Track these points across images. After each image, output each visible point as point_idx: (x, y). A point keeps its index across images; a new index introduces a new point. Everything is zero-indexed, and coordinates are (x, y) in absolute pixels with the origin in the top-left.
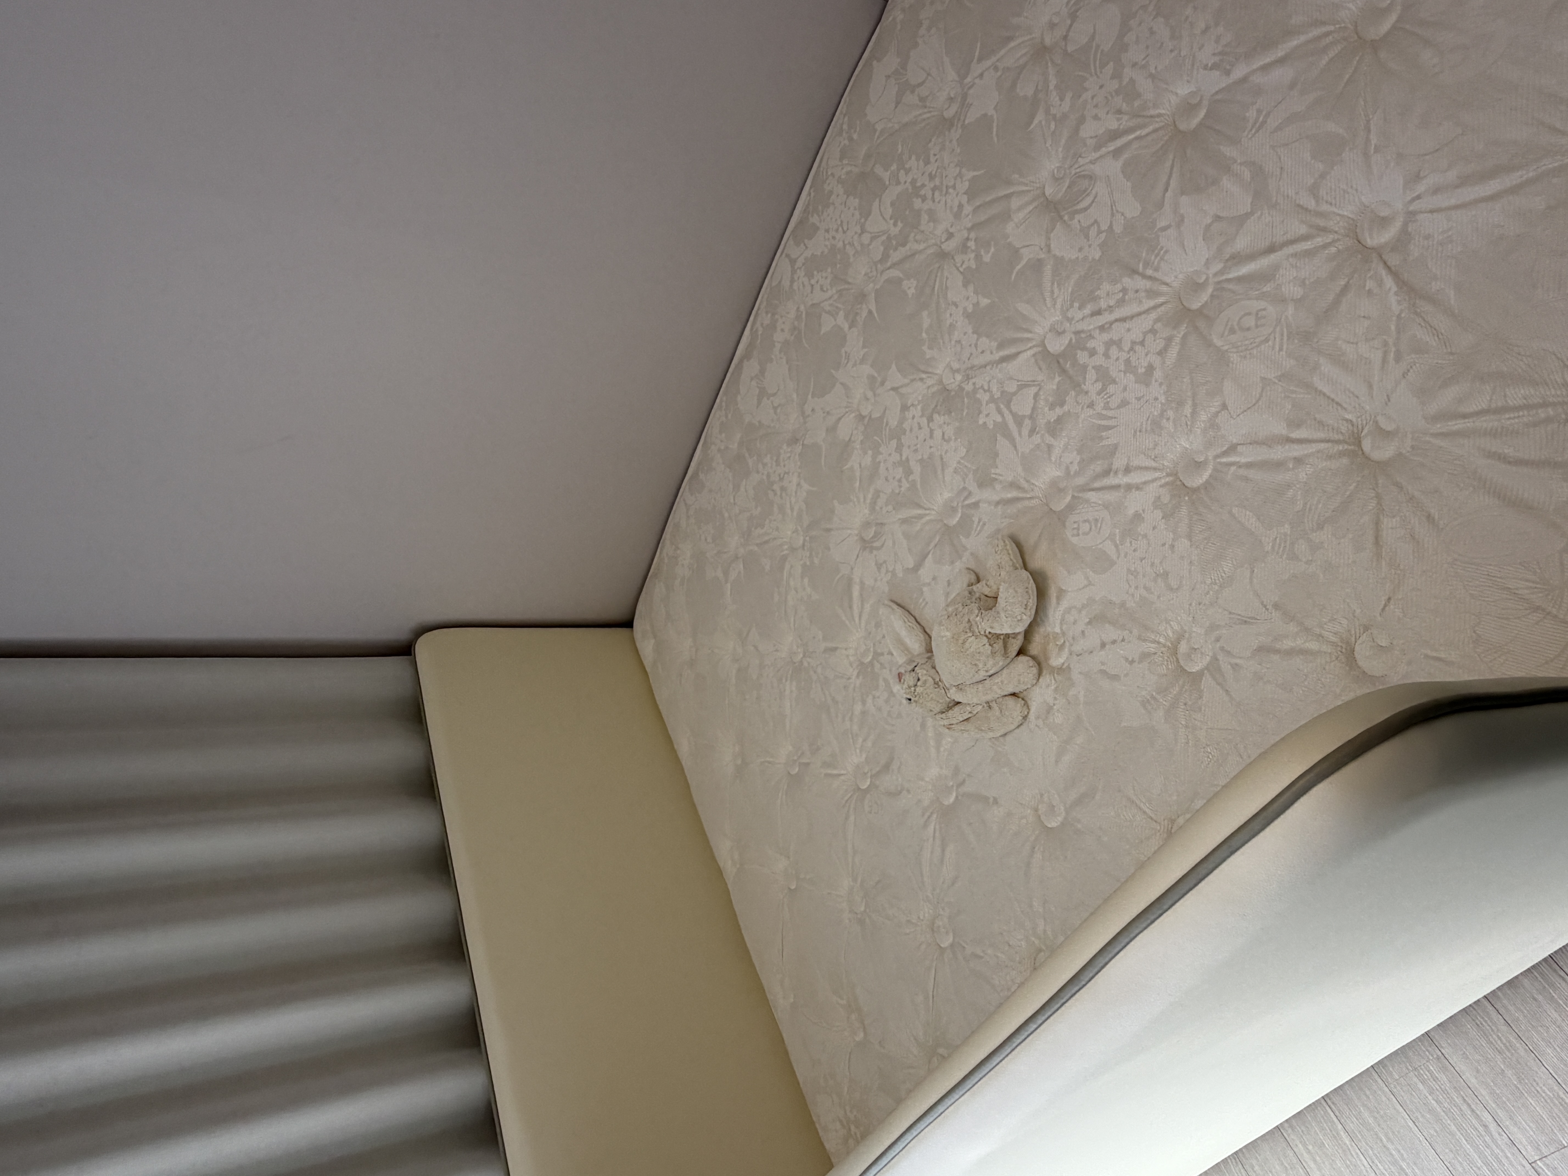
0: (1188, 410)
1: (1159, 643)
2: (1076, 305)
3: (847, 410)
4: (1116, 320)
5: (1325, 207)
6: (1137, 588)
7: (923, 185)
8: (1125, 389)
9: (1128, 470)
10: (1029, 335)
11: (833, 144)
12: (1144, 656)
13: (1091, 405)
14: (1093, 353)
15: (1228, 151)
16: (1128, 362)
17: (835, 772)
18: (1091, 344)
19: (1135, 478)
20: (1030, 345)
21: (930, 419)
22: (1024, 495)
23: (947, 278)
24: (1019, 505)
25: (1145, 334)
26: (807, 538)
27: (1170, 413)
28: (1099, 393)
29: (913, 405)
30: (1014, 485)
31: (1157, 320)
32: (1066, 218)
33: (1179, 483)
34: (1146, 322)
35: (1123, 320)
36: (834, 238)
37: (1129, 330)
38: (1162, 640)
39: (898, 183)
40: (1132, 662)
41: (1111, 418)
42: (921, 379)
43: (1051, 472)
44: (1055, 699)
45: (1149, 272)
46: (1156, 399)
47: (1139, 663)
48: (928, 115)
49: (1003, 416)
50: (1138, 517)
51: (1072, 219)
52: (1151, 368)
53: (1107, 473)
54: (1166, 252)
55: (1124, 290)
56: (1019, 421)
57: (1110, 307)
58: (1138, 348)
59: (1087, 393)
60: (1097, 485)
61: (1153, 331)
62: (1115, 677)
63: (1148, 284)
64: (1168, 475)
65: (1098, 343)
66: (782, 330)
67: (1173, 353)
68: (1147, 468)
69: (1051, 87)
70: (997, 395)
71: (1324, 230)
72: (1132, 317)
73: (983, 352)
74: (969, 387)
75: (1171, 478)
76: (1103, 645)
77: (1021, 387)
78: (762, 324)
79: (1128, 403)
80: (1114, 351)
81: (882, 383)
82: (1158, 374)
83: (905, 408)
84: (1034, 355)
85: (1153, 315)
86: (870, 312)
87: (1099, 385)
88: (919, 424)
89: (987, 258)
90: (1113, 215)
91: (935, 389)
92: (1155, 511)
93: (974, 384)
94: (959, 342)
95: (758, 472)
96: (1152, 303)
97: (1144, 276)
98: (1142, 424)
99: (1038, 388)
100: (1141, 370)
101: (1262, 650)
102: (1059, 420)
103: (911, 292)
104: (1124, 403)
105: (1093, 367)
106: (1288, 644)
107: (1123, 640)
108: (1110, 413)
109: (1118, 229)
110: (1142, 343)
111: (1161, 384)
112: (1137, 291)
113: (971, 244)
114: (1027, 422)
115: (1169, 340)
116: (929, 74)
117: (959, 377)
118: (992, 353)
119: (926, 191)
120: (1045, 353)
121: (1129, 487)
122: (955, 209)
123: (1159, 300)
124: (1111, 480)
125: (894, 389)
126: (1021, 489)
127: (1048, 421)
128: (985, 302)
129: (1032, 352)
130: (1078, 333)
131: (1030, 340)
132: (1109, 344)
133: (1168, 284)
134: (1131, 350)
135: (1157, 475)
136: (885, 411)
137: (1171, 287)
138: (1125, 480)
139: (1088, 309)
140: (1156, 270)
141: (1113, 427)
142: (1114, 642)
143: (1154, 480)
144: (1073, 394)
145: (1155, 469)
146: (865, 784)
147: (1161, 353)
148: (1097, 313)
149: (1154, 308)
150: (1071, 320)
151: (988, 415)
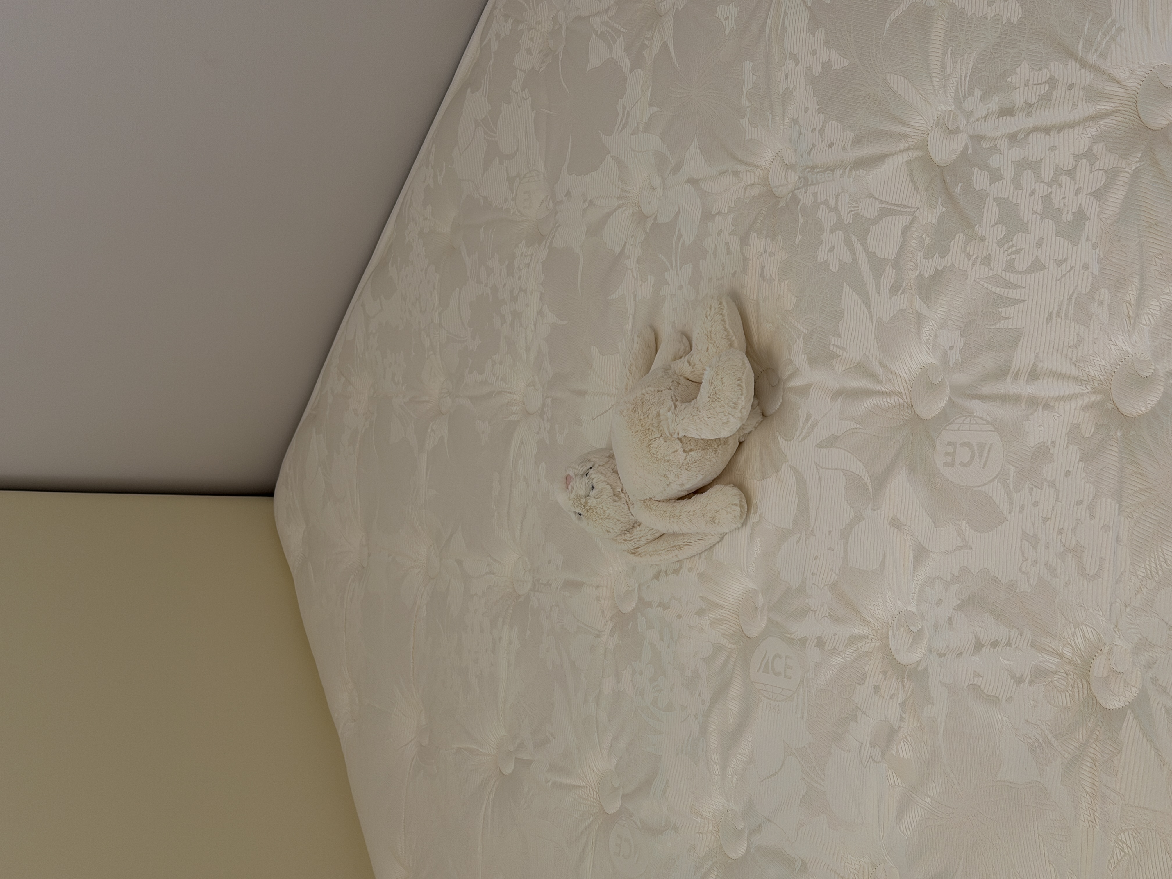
1: (1061, 656)
2: (978, 93)
3: (620, 202)
4: (1036, 129)
6: (1035, 563)
8: (1039, 244)
9: (1034, 375)
10: (904, 130)
12: (1039, 674)
13: (987, 261)
14: (996, 176)
16: (1047, 199)
17: (567, 781)
18: (994, 161)
19: (1044, 389)
20: (902, 146)
21: (744, 241)
22: (877, 387)
23: (786, 14)
24: (869, 403)
25: (1077, 157)
26: (549, 401)
27: (1104, 294)
28: (1000, 244)
29: (719, 213)
30: (862, 369)
31: (1097, 140)
33: (1111, 406)
34: (1077, 140)
35: (1047, 130)
37: (1053, 148)
38: (1067, 652)
40: (1019, 681)
41: (1016, 287)
42: (736, 173)
43: (917, 359)
44: (902, 719)
45: (1092, 58)
46: (1086, 267)
47: (1031, 682)
49: (853, 253)
50: (1044, 452)
52: (1081, 216)
53: (1001, 373)
54: (1120, 30)
55: (1052, 82)
56: (878, 265)
57: (1030, 105)
58: (1064, 179)
59: (983, 239)
60: (986, 390)
61: (1089, 155)
62: (993, 700)
63: (1087, 77)
64: (1094, 391)
65: (1004, 160)
66: (529, 51)
67: (1117, 196)
68: (1063, 376)
70: (848, 219)
72: (1061, 128)
73: (831, 145)
74: (806, 199)
75: (1099, 397)
76: (978, 646)
77: (886, 212)
78: (498, 35)
79: (1044, 267)
80: (1028, 177)
81: (676, 169)
82: (1093, 228)
83: (708, 216)
84: (909, 162)
85: (1093, 130)
86: (665, 46)
87: (1001, 231)
88: (727, 244)
91: (756, 191)
92: (1071, 447)
93: (815, 194)
94: (795, 121)
95: (479, 281)
96: (1091, 110)
97: (1083, 64)
98: (1061, 305)
99: (909, 218)
100: (1068, 217)
102: (938, 275)
103: (729, 25)
104: (1037, 266)
105: (995, 199)
107: (1009, 644)
108: (1013, 278)
110: (1071, 173)
111: (1095, 246)
112: (1071, 87)
114: (890, 272)
115: (1113, 174)
117: (793, 177)
118: (844, 149)
120: (927, 162)
121: (1033, 402)
123: (1103, 107)
124: (1007, 387)
125: (693, 182)
126: (873, 376)
127: (921, 275)
128: (839, 62)
129: (906, 157)
130: (977, 138)
131: (904, 137)
132: (1022, 165)
133: (1118, 82)
134: (1054, 181)
135: (1077, 389)
136: (678, 214)
137: (1123, 86)
138: (1029, 389)
139: (994, 103)
140: (1103, 56)
141: (1015, 302)
142: (995, 644)
143: (1071, 397)
144: (961, 237)
145: (1076, 379)
146: (613, 808)
147: (1098, 195)
148: (1007, 112)
149: (1093, 118)
150: (969, 115)
151: (831, 249)
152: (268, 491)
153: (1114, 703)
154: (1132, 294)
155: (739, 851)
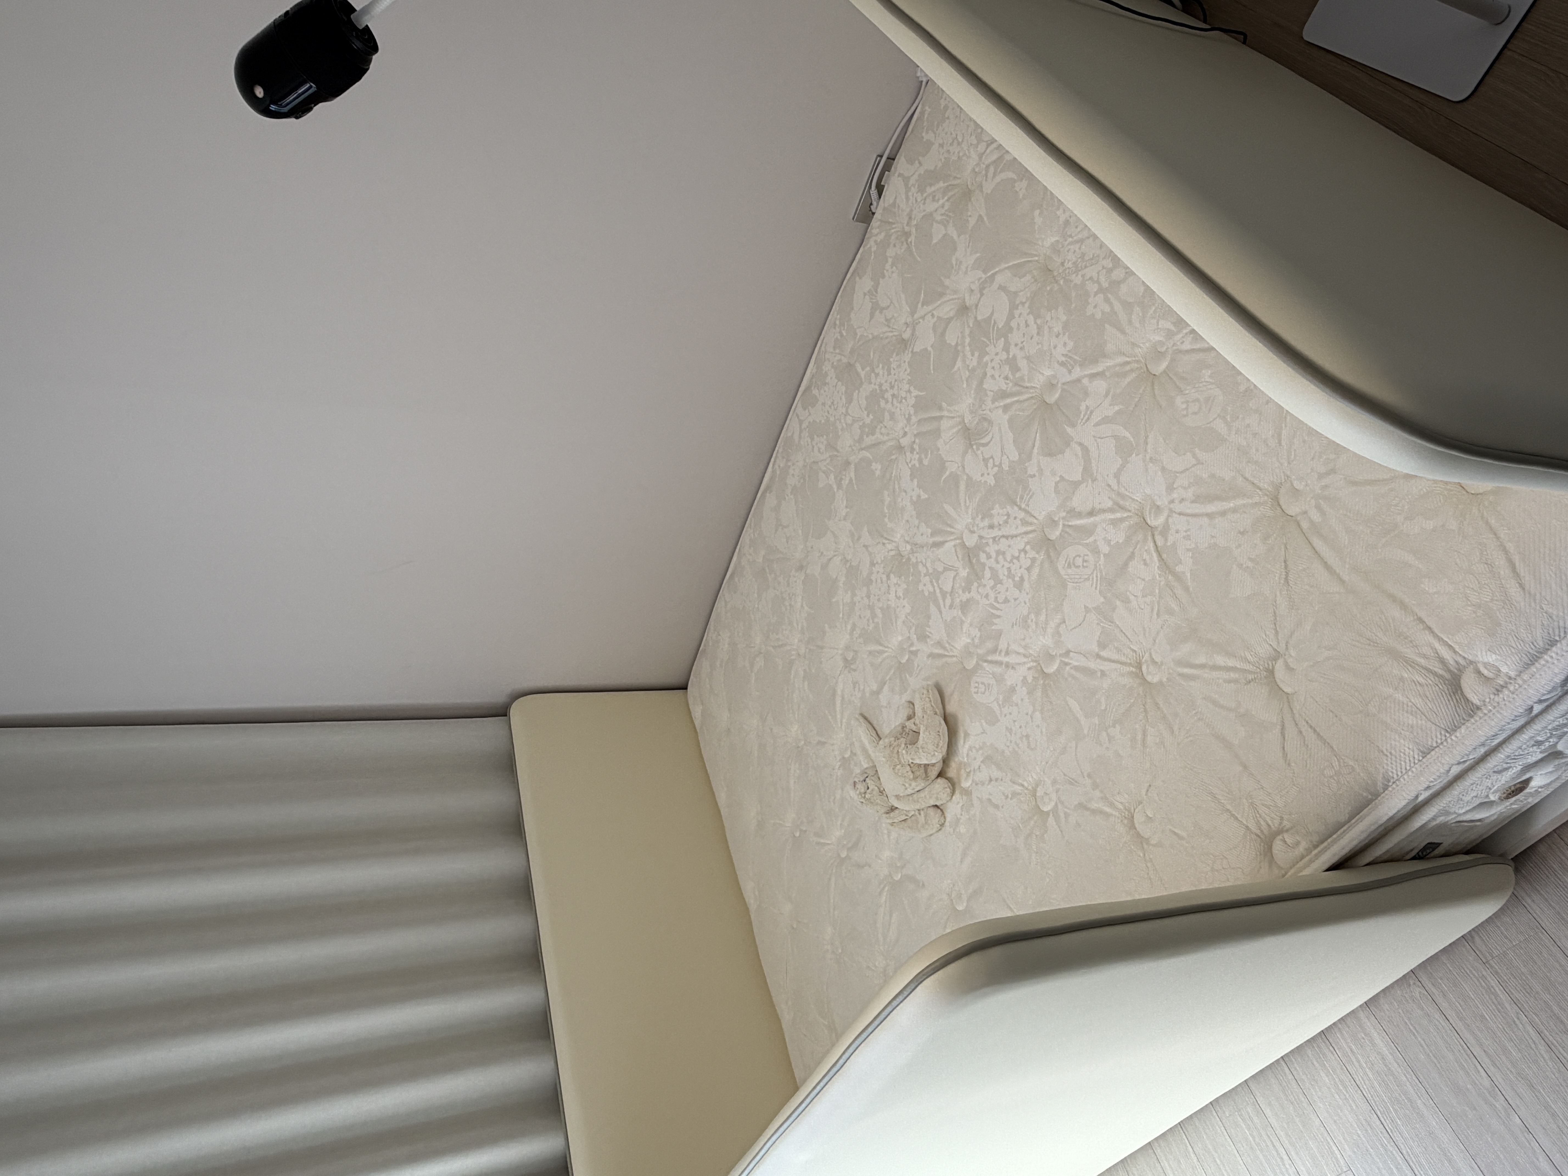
0: (1043, 618)
1: (1023, 785)
2: (980, 516)
3: (835, 553)
4: (1003, 536)
5: (1122, 490)
6: (1011, 741)
7: (886, 390)
8: (1007, 590)
9: (1007, 653)
10: (952, 530)
11: (830, 335)
12: (1015, 794)
13: (987, 596)
14: (989, 557)
15: (1069, 430)
16: (1009, 569)
17: (822, 841)
18: (987, 549)
19: (1012, 659)
20: (952, 538)
21: (888, 577)
22: (946, 653)
23: (901, 470)
24: (944, 660)
25: (1020, 551)
26: (807, 650)
27: (1032, 616)
28: (992, 588)
29: (877, 563)
30: (939, 644)
31: (1027, 543)
32: (974, 447)
33: (1039, 668)
34: (1019, 543)
35: (1007, 537)
36: (828, 412)
37: (1010, 546)
38: (1026, 784)
39: (870, 383)
40: (1007, 797)
41: (999, 610)
42: (884, 544)
43: (962, 641)
44: (961, 815)
45: (1023, 506)
46: (1025, 603)
47: (1012, 798)
48: (891, 334)
49: (934, 587)
50: (1013, 690)
51: (978, 449)
52: (1022, 579)
53: (995, 650)
54: (1033, 494)
55: (1008, 515)
56: (944, 594)
57: (1000, 525)
58: (1015, 561)
59: (985, 586)
60: (989, 658)
61: (1024, 551)
62: (996, 807)
63: (1022, 515)
64: (1032, 661)
65: (992, 549)
66: (793, 475)
67: (1036, 571)
68: (1018, 653)
69: (966, 344)
70: (931, 571)
71: (1123, 508)
72: (1012, 537)
73: (922, 535)
74: (914, 560)
75: (1035, 664)
76: (991, 780)
77: (946, 569)
78: (779, 466)
79: (1009, 601)
80: (1001, 559)
81: (858, 539)
82: (1026, 585)
83: (873, 564)
84: (955, 546)
85: (1025, 539)
86: (851, 480)
87: (992, 583)
88: (881, 578)
89: (926, 462)
90: (1002, 456)
91: (893, 553)
92: (1023, 687)
93: (917, 557)
94: (908, 521)
95: (774, 589)
96: (1024, 529)
97: (1020, 508)
98: (1017, 620)
99: (955, 573)
100: (1017, 579)
101: (1081, 806)
102: (968, 601)
103: (878, 473)
104: (1006, 601)
105: (990, 568)
106: (1094, 805)
107: (1002, 780)
108: (997, 605)
109: (1006, 467)
110: (1018, 558)
111: (1028, 593)
112: (1015, 518)
113: (916, 447)
114: (949, 598)
115: (1033, 560)
116: (892, 302)
117: (909, 547)
118: (927, 536)
119: (888, 395)
120: (963, 545)
121: (1007, 665)
122: (907, 416)
123: (1030, 528)
124: (996, 657)
125: (866, 546)
126: (945, 648)
127: (961, 601)
128: (924, 496)
129: (953, 543)
130: (981, 537)
131: (952, 533)
132: (998, 553)
133: (1034, 517)
134: (1011, 562)
135: (1025, 660)
136: (860, 562)
137: (1036, 519)
138: (1006, 659)
139: (986, 523)
140: (1027, 505)
141: (999, 617)
142: (997, 780)
143: (1024, 663)
144: (976, 584)
145: (1025, 656)
146: (843, 855)
147: (1028, 569)
148: (991, 527)
149: (1026, 533)
150: (977, 525)
151: (925, 585)
152: (685, 688)
153: (1045, 809)
155: (897, 877)
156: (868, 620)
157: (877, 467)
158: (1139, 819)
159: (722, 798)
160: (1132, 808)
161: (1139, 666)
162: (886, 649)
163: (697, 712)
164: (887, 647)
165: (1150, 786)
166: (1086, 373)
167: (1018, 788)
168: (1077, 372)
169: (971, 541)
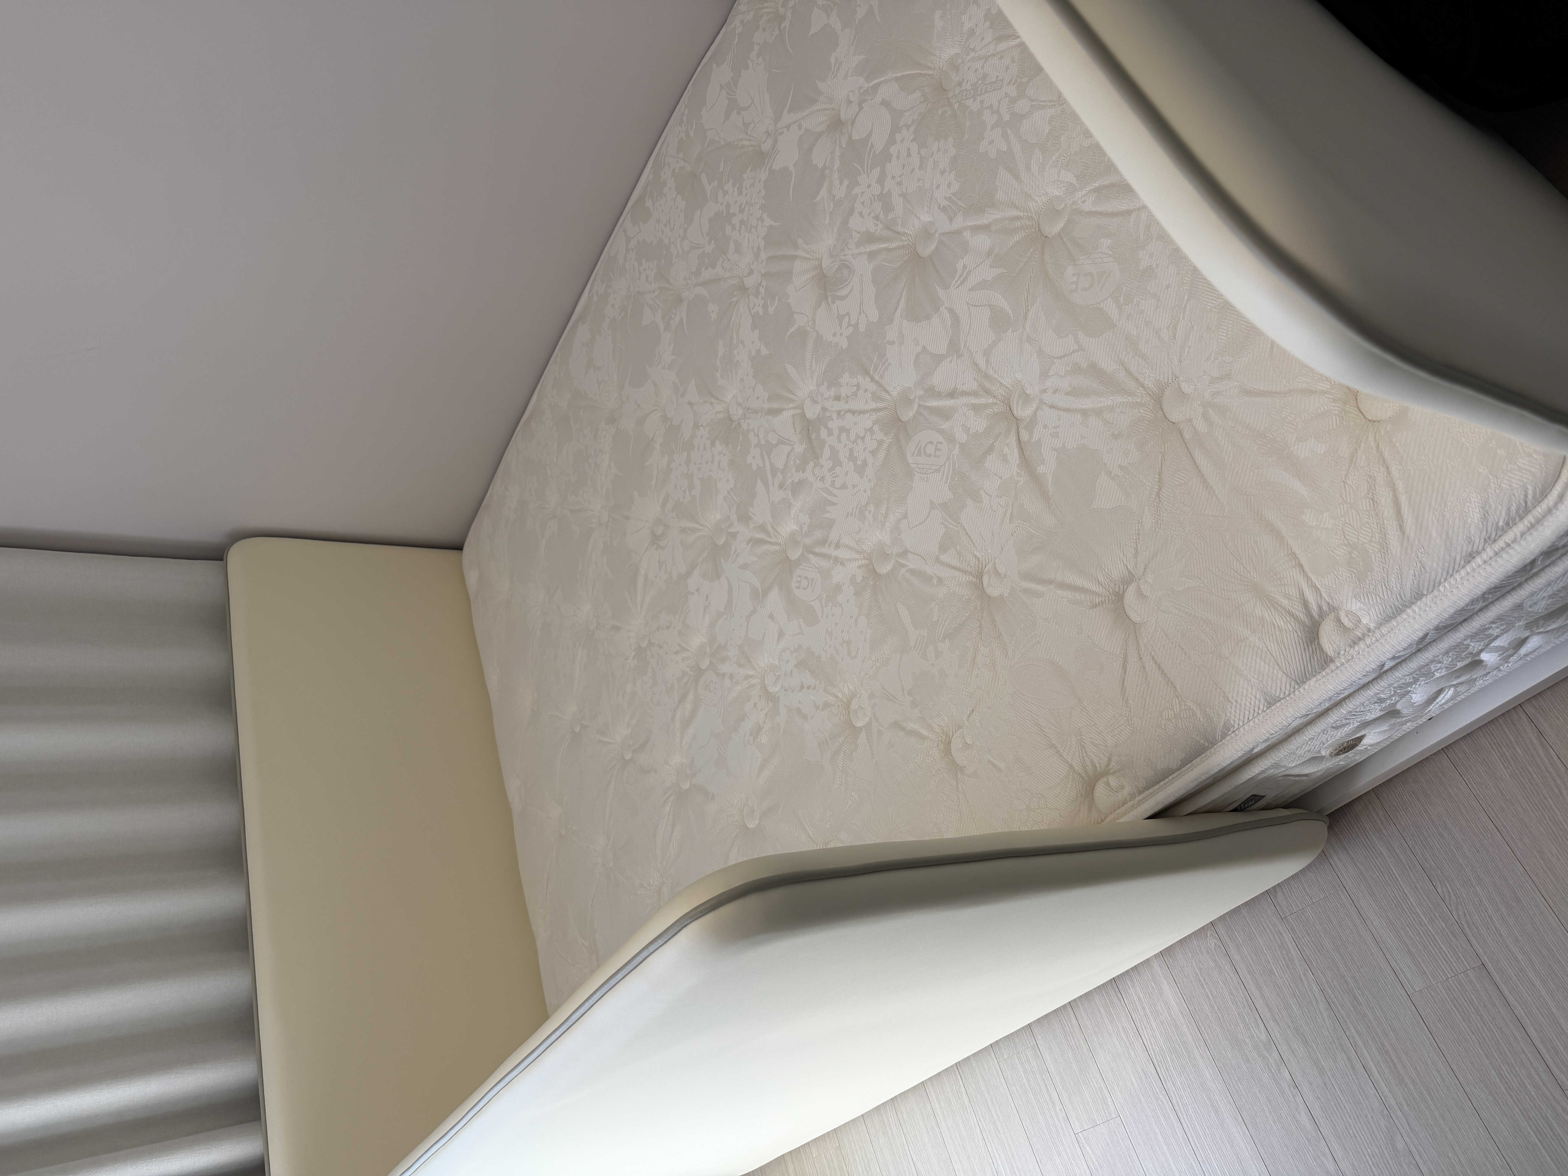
1: (837, 697)
2: (826, 384)
3: (654, 408)
4: (849, 411)
5: (991, 372)
6: (830, 646)
7: (734, 214)
8: (846, 475)
9: (837, 546)
10: (793, 397)
11: (674, 133)
12: (826, 705)
13: (822, 479)
14: (830, 433)
15: (941, 292)
16: (851, 450)
17: (606, 740)
18: (830, 424)
19: (842, 554)
20: (791, 405)
21: (713, 444)
22: (769, 539)
23: (741, 317)
25: (866, 430)
26: (610, 519)
27: (871, 507)
28: (830, 470)
29: (702, 425)
30: (762, 528)
31: (875, 422)
32: (830, 299)
33: (871, 567)
34: (867, 421)
35: (853, 412)
36: (662, 232)
37: (855, 424)
38: (840, 695)
39: (716, 202)
40: (817, 708)
41: (835, 496)
42: (711, 403)
43: (789, 527)
44: (765, 723)
45: (877, 377)
46: (865, 491)
47: (822, 709)
48: (747, 143)
50: (838, 588)
51: (833, 302)
52: (865, 463)
53: (823, 542)
54: (890, 364)
55: (858, 386)
56: (774, 471)
57: (848, 397)
58: (859, 441)
60: (817, 550)
61: (871, 430)
62: (805, 717)
63: (873, 387)
64: (865, 558)
65: (834, 425)
66: (613, 306)
67: (881, 455)
68: (851, 548)
69: (835, 168)
70: (763, 442)
71: (988, 392)
72: (860, 413)
73: (758, 398)
74: (744, 427)
76: (802, 687)
77: (781, 442)
79: (847, 488)
80: (844, 436)
81: (683, 395)
82: (870, 471)
83: (696, 426)
84: (793, 416)
85: (874, 417)
86: (681, 320)
87: (830, 464)
88: (704, 444)
89: (771, 310)
90: (860, 314)
91: (721, 416)
92: (850, 586)
93: (749, 424)
94: (742, 379)
95: (578, 441)
96: (873, 405)
97: (872, 379)
98: (853, 509)
99: (790, 448)
100: (859, 463)
101: (897, 725)
102: (800, 482)
103: (714, 316)
104: (844, 486)
105: (829, 446)
107: (814, 688)
108: (834, 491)
109: (862, 328)
110: (863, 438)
111: (870, 481)
112: (866, 391)
113: (762, 290)
114: (780, 476)
115: (880, 443)
116: (753, 102)
117: (741, 411)
118: (764, 402)
119: (735, 220)
120: (803, 416)
121: (836, 560)
122: (755, 250)
123: (880, 405)
124: (825, 550)
125: (690, 404)
126: (768, 534)
127: (793, 481)
128: (765, 351)
129: (792, 412)
130: (824, 409)
131: (792, 401)
132: (842, 429)
133: (888, 392)
134: (855, 442)
135: (857, 556)
136: (682, 421)
137: (890, 395)
138: (835, 553)
139: (832, 392)
140: (881, 377)
141: (834, 504)
142: (809, 687)
143: (855, 560)
144: (811, 464)
145: (857, 552)
146: (628, 756)
147: (873, 453)
148: (837, 398)
149: (876, 410)
150: (822, 395)
151: (754, 458)
152: (459, 548)
153: (859, 724)
154: (883, 510)
155: (686, 786)
156: (684, 492)
157: (713, 309)
158: (956, 744)
159: (493, 680)
160: (951, 733)
161: (980, 576)
162: (701, 528)
163: (472, 577)
164: (702, 525)
165: (973, 710)
166: (969, 224)
167: (832, 700)
168: (959, 222)
169: (812, 412)
